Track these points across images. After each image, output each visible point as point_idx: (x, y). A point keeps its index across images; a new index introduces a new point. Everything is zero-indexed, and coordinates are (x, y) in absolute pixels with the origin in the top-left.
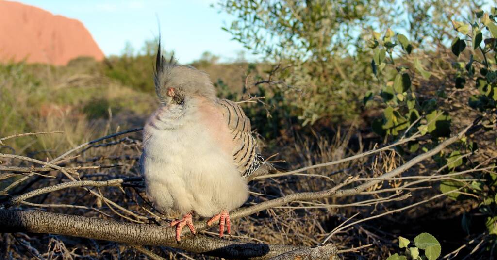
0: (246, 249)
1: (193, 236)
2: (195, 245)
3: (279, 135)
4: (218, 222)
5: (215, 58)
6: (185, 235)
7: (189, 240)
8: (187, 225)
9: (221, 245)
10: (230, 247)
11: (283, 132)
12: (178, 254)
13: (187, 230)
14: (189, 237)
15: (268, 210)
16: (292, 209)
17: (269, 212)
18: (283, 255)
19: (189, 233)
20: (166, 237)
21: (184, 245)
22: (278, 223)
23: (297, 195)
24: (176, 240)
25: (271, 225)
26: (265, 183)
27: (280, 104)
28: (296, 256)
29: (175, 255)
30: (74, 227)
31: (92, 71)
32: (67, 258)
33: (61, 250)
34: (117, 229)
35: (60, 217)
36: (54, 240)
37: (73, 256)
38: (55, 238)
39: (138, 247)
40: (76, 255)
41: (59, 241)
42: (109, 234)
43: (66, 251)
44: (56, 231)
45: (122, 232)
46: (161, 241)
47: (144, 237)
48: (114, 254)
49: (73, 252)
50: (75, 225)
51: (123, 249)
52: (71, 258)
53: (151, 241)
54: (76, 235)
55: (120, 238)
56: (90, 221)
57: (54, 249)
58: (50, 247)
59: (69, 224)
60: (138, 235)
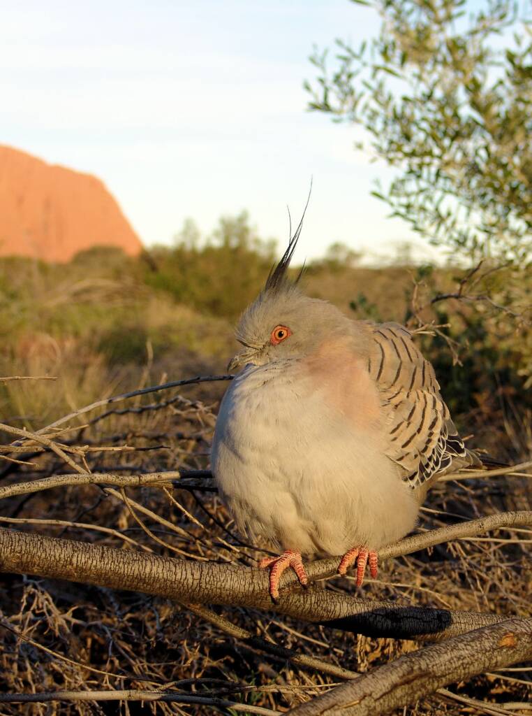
0: (407, 617)
1: (303, 589)
2: (307, 606)
3: (474, 404)
4: (354, 563)
5: (353, 256)
6: (288, 585)
7: (296, 597)
8: (291, 567)
9: (359, 608)
10: (374, 613)
11: (481, 398)
12: (273, 624)
13: (291, 577)
14: (295, 591)
15: (450, 545)
16: (496, 544)
17: (452, 549)
18: (480, 631)
19: (295, 583)
20: (251, 589)
21: (285, 607)
22: (469, 572)
23: (510, 515)
24: (271, 595)
25: (455, 575)
26: (445, 494)
27: (478, 346)
28: (505, 634)
29: (267, 627)
30: (71, 563)
31: (118, 275)
32: (56, 625)
33: (45, 610)
34: (155, 568)
35: (45, 543)
36: (33, 590)
37: (68, 622)
38: (35, 587)
39: (196, 608)
40: (74, 621)
41: (43, 593)
42: (140, 579)
43: (56, 612)
44: (36, 571)
45: (165, 576)
46: (240, 596)
47: (208, 586)
48: (149, 621)
49: (69, 615)
50: (74, 560)
51: (166, 612)
52: (66, 626)
53: (220, 596)
54: (76, 577)
55: (160, 588)
56: (103, 553)
57: (32, 609)
58: (25, 604)
59: (62, 556)
60: (195, 582)
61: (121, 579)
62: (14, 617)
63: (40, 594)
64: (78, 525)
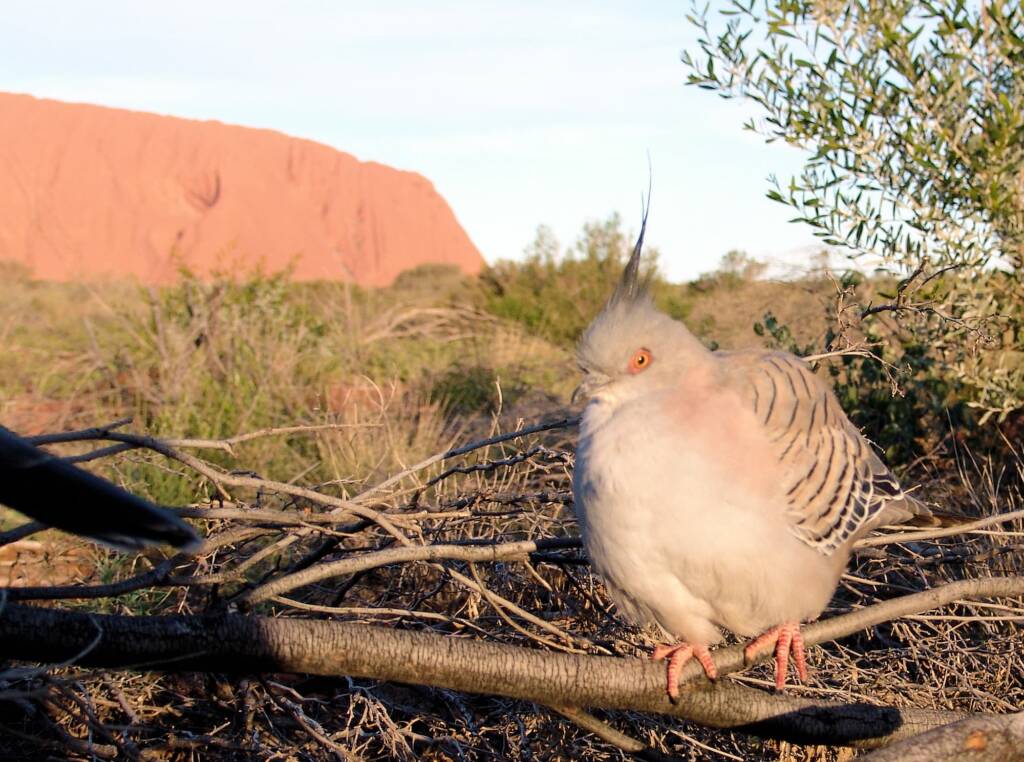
0: (844, 718)
1: (711, 684)
2: (715, 707)
3: (921, 452)
4: (772, 649)
5: (755, 267)
6: (690, 681)
7: (701, 695)
8: (695, 657)
9: (781, 708)
10: (802, 714)
11: (928, 443)
12: (670, 733)
13: (696, 670)
14: (699, 688)
15: (895, 625)
16: (954, 623)
17: (898, 631)
18: (940, 729)
19: (699, 677)
20: (642, 687)
21: (687, 708)
22: (921, 660)
23: (973, 583)
24: (668, 693)
25: (903, 666)
26: (887, 564)
27: (921, 376)
28: (972, 733)
29: (663, 737)
30: (410, 660)
31: (454, 301)
32: (393, 742)
33: (378, 724)
34: (517, 665)
35: (376, 635)
36: (362, 698)
37: (408, 739)
38: (364, 694)
39: (574, 714)
40: (415, 736)
41: (375, 702)
42: (499, 678)
43: (392, 725)
44: (365, 671)
45: (532, 674)
46: (629, 695)
47: (586, 685)
48: (510, 735)
49: (408, 730)
50: (414, 656)
51: (533, 724)
52: (405, 743)
53: (603, 697)
54: (416, 679)
55: (525, 689)
56: (451, 646)
57: (361, 722)
58: (352, 716)
59: (399, 652)
60: (571, 681)
61: (475, 679)
62: (338, 734)
63: (371, 703)
64: (417, 614)
